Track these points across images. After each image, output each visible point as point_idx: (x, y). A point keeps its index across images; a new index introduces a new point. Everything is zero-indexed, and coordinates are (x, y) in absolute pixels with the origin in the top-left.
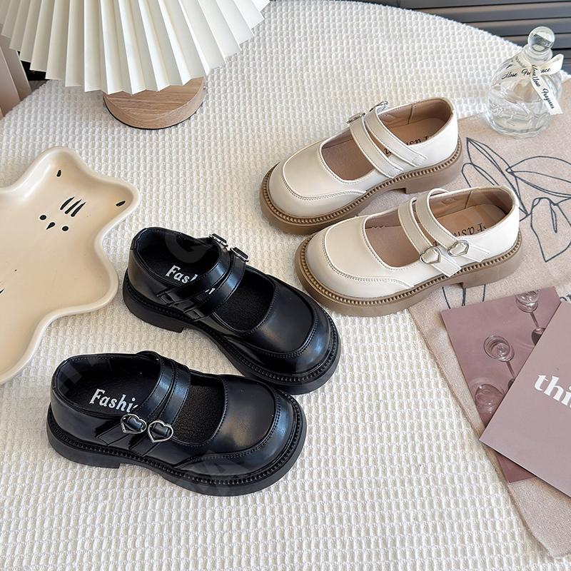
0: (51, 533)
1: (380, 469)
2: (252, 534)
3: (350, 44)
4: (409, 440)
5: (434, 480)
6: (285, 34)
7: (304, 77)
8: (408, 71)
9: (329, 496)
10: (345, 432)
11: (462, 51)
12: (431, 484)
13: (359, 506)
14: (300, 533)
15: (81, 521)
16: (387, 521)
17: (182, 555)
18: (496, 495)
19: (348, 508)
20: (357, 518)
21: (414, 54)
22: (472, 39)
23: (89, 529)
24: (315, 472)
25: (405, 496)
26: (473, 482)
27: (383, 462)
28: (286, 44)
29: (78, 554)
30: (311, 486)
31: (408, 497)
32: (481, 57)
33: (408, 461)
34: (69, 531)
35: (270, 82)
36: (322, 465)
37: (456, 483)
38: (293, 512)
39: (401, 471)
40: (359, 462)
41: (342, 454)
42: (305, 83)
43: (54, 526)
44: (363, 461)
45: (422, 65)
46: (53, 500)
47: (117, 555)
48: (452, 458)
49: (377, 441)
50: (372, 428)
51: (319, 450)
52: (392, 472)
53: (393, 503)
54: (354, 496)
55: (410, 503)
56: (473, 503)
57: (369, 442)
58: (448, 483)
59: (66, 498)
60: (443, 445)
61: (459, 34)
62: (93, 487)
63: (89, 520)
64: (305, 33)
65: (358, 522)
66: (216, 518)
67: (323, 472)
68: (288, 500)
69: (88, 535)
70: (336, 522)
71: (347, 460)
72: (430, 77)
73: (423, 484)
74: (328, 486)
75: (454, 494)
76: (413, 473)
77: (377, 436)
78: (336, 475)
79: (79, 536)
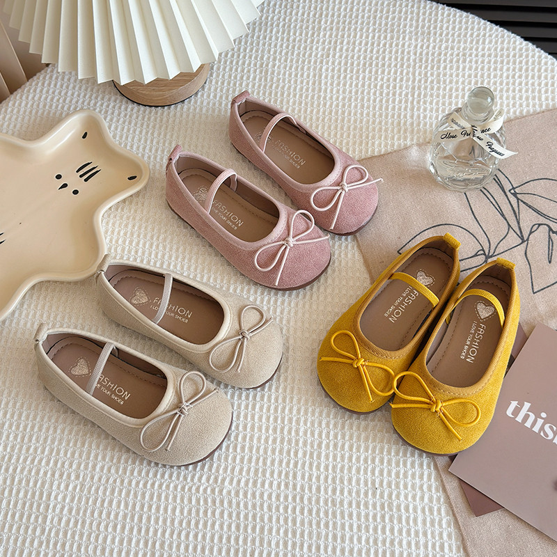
0: (24, 504)
1: (338, 488)
2: (209, 535)
3: (376, 38)
4: (369, 463)
5: (389, 506)
6: (311, 21)
7: (323, 70)
8: (429, 73)
9: (286, 508)
10: (308, 447)
11: (490, 55)
12: (386, 509)
13: (314, 522)
14: (253, 541)
15: (52, 497)
16: (339, 541)
17: (141, 545)
18: (449, 529)
19: (302, 523)
20: (310, 534)
21: (440, 54)
22: (502, 42)
23: (59, 506)
24: (275, 483)
25: (359, 519)
26: (427, 513)
27: (342, 481)
28: (310, 33)
29: (47, 528)
30: (270, 496)
31: (363, 520)
32: (508, 63)
33: (366, 484)
34: (41, 505)
35: (288, 72)
36: (283, 477)
37: (411, 511)
38: (250, 519)
39: (358, 493)
40: (318, 478)
41: (303, 467)
42: (323, 77)
43: (28, 497)
44: (322, 477)
45: (445, 68)
46: (30, 471)
47: (81, 535)
48: (409, 486)
49: (338, 460)
50: (335, 445)
51: (281, 462)
52: (350, 493)
53: (347, 524)
54: (310, 511)
55: (364, 526)
56: (425, 534)
57: (331, 459)
58: (403, 511)
59: (42, 472)
60: (402, 472)
61: (490, 36)
62: (66, 466)
63: (60, 497)
64: (332, 23)
65: (311, 538)
66: (177, 514)
67: (283, 484)
68: (246, 507)
69: (57, 511)
70: (290, 536)
71: (307, 475)
72: (451, 82)
73: (378, 508)
74: (286, 497)
75: (408, 523)
76: (370, 496)
77: (339, 455)
78: (295, 489)
79: (50, 511)
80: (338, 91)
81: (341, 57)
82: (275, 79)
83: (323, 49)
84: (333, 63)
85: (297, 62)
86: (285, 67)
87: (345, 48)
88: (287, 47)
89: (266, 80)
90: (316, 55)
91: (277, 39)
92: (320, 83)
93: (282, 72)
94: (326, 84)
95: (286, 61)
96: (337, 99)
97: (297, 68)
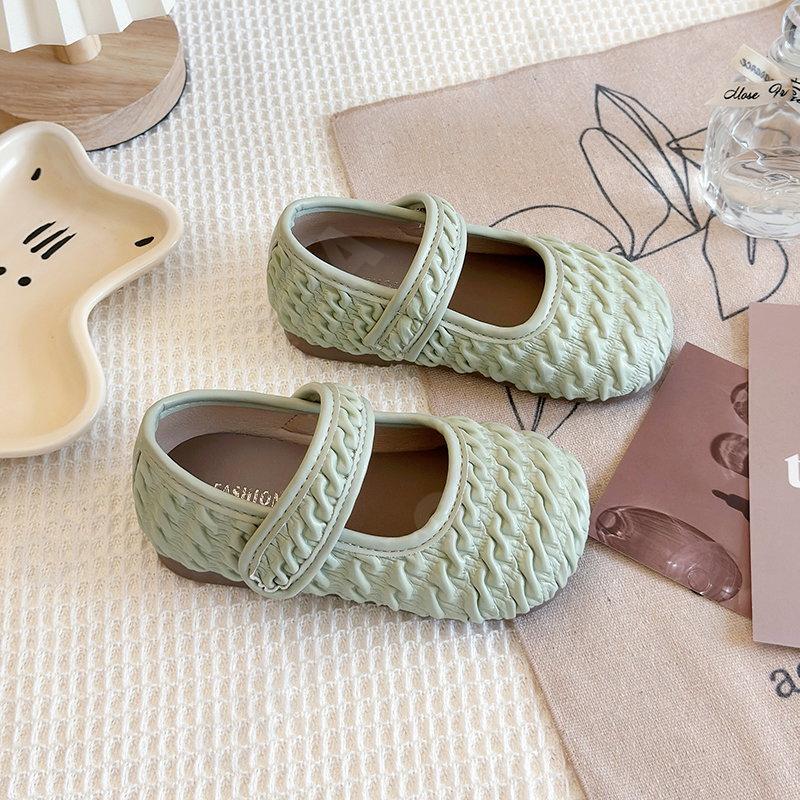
82: (266, 66)
86: (280, 43)
88: (275, 11)
89: (248, 70)
92: (354, 57)
93: (277, 53)
94: (366, 56)
95: (279, 33)
96: (395, 76)
97: (303, 41)
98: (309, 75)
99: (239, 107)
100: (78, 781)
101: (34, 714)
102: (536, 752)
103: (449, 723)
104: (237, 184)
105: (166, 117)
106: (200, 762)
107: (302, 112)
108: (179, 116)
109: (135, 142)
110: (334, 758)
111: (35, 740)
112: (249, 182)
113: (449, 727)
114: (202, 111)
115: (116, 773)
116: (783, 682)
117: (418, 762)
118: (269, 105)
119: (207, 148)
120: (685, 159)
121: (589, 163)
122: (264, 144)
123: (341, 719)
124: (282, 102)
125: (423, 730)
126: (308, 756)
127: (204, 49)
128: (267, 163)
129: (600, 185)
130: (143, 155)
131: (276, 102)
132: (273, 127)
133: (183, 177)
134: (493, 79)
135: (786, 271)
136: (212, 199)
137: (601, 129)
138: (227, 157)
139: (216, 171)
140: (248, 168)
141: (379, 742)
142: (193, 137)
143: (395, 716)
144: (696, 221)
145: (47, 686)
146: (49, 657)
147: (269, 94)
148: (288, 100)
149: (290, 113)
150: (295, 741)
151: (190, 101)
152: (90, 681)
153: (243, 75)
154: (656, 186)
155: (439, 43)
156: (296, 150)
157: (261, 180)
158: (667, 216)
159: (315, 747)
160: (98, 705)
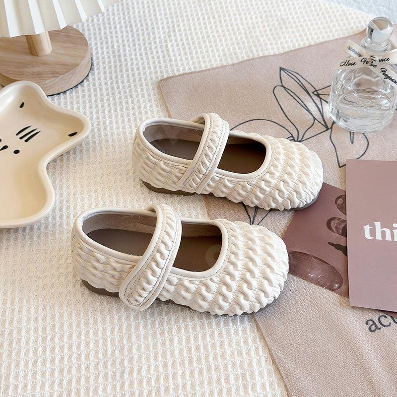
80: (187, 59)
81: (181, 35)
83: (164, 33)
84: (176, 41)
85: (144, 44)
87: (182, 29)
88: (133, 36)
90: (160, 38)
91: (122, 32)
92: (169, 56)
93: (133, 54)
94: (175, 55)
95: (134, 45)
96: (188, 64)
97: (145, 49)
98: (148, 63)
99: (116, 77)
100: (43, 374)
101: (22, 344)
102: (258, 358)
103: (218, 345)
104: (116, 110)
105: (83, 81)
106: (101, 365)
107: (146, 79)
108: (89, 81)
109: (68, 92)
110: (164, 362)
111: (22, 356)
112: (122, 110)
113: (218, 347)
114: (99, 79)
115: (62, 371)
116: (372, 325)
117: (203, 363)
118: (130, 76)
119: (102, 95)
120: (321, 99)
121: (277, 101)
122: (128, 93)
123: (167, 344)
124: (136, 75)
125: (205, 348)
126: (152, 361)
127: (100, 52)
128: (130, 101)
129: (283, 110)
130: (72, 98)
131: (133, 75)
132: (132, 86)
133: (91, 107)
134: (233, 65)
135: (368, 146)
136: (104, 117)
137: (283, 86)
138: (111, 99)
139: (106, 105)
140: (121, 103)
141: (185, 354)
142: (95, 90)
143: (192, 342)
144: (327, 126)
145: (28, 331)
146: (29, 319)
147: (130, 71)
148: (139, 74)
149: (140, 80)
150: (146, 354)
151: (93, 74)
152: (48, 328)
153: (118, 64)
154: (308, 110)
155: (208, 50)
156: (143, 96)
157: (127, 109)
158: (313, 124)
159: (155, 357)
160: (52, 339)
